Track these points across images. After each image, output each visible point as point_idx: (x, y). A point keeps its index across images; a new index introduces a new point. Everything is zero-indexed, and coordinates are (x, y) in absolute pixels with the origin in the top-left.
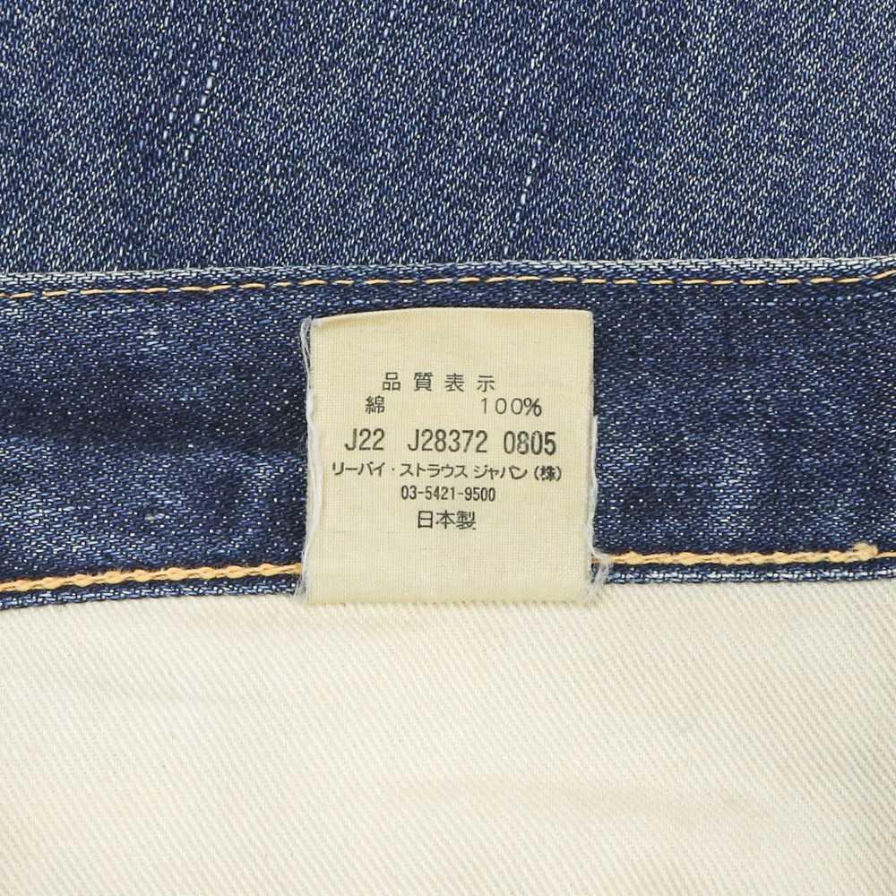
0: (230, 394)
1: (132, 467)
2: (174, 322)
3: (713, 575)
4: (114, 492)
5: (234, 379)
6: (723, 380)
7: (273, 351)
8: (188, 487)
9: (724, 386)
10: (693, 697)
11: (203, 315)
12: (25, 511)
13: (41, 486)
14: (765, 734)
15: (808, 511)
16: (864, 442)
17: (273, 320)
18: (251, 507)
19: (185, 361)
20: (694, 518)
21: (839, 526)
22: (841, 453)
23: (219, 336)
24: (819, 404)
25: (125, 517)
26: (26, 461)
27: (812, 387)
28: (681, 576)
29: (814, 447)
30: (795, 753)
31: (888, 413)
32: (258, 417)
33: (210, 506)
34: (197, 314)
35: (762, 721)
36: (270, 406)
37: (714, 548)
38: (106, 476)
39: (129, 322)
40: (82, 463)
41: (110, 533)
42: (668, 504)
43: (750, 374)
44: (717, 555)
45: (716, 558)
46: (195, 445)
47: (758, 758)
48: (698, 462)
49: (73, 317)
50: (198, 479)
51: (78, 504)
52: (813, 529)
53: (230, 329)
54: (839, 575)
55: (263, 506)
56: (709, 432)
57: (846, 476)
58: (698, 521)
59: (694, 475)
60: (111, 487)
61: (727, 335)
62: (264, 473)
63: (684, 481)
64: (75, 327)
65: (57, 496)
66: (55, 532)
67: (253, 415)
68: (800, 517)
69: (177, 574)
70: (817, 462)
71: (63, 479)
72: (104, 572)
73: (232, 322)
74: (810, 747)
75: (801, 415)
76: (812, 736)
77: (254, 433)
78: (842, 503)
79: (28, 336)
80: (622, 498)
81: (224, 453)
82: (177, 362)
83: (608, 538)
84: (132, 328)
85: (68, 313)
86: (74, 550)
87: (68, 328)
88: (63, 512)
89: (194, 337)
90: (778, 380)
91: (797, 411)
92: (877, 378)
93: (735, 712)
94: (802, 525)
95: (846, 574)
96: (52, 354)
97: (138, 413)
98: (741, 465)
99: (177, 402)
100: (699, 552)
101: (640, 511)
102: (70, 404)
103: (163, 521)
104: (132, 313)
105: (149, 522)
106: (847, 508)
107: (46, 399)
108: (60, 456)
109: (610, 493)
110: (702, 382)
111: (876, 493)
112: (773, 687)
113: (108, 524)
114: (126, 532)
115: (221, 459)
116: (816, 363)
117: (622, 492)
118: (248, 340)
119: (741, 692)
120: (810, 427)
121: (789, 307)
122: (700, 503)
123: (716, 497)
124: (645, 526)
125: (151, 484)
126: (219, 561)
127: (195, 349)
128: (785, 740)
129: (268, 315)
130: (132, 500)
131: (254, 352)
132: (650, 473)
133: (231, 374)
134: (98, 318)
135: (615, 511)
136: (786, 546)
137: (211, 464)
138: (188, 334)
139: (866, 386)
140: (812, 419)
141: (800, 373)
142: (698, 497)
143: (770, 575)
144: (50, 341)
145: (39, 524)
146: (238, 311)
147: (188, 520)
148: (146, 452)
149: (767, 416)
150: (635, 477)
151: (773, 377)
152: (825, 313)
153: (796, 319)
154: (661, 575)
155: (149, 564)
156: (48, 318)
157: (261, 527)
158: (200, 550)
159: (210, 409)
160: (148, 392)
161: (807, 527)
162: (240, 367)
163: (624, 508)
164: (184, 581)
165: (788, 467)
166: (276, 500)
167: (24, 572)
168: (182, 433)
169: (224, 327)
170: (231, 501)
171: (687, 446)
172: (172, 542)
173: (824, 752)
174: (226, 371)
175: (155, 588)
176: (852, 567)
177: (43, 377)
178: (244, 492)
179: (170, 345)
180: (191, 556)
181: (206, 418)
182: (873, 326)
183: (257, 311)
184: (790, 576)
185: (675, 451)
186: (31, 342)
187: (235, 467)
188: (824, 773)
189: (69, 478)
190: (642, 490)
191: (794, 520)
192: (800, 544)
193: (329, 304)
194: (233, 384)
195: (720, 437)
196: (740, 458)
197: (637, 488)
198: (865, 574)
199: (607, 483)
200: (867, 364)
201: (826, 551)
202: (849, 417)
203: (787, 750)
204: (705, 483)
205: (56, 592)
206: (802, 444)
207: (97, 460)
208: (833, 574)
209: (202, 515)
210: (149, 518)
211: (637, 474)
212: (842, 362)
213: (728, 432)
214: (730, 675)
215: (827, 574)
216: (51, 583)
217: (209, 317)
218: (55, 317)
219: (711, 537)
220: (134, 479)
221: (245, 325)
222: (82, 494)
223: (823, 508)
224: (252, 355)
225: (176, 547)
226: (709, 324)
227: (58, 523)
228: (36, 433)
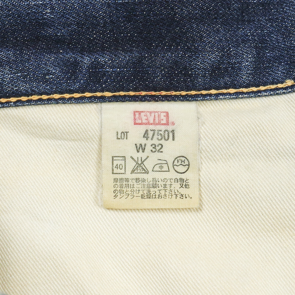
0: (75, 33)
1: (41, 59)
2: (56, 7)
3: (240, 96)
4: (35, 68)
5: (77, 27)
6: (241, 28)
7: (91, 18)
8: (61, 66)
9: (242, 30)
10: (236, 132)
11: (66, 5)
12: (4, 75)
13: (10, 66)
14: (260, 143)
15: (270, 72)
16: (286, 48)
17: (91, 7)
18: (82, 73)
19: (59, 21)
20: (234, 77)
21: (280, 75)
22: (279, 52)
23: (72, 12)
24: (270, 36)
25: (39, 77)
26: (4, 57)
27: (268, 31)
28: (230, 97)
29: (270, 50)
30: (270, 149)
31: (293, 38)
32: (85, 41)
33: (68, 72)
34: (64, 4)
35: (259, 139)
36: (89, 37)
37: (240, 87)
38: (32, 62)
39: (40, 7)
40: (24, 58)
41: (34, 82)
42: (225, 73)
43: (249, 26)
44: (241, 89)
45: (241, 90)
46: (62, 51)
47: (257, 152)
48: (236, 58)
49: (20, 5)
50: (64, 63)
51: (23, 72)
52: (272, 77)
53: (76, 10)
54: (282, 92)
55: (87, 72)
56: (239, 46)
57: (281, 59)
58: (235, 78)
59: (234, 62)
60: (34, 66)
61: (243, 12)
62: (87, 61)
63: (231, 64)
64: (20, 9)
65: (15, 70)
66: (14, 83)
67: (83, 40)
68: (267, 74)
69: (57, 96)
70: (272, 55)
71: (17, 64)
72: (31, 96)
73: (76, 8)
74: (275, 147)
75: (265, 40)
76: (276, 143)
77: (83, 47)
78: (281, 68)
79: (3, 11)
80: (210, 71)
81: (73, 54)
82: (57, 21)
83: (205, 85)
84: (41, 9)
85: (18, 3)
86: (21, 89)
87: (18, 9)
88: (17, 75)
89: (63, 12)
90: (257, 28)
91: (264, 39)
92: (289, 27)
93: (250, 137)
94: (268, 76)
95: (284, 91)
96: (12, 18)
97: (42, 39)
98: (249, 58)
99: (57, 35)
100: (235, 88)
101: (216, 75)
102: (18, 35)
103: (52, 78)
104: (41, 4)
105: (47, 78)
106: (282, 69)
107: (10, 34)
108: (16, 55)
109: (206, 70)
110: (235, 28)
111: (292, 63)
112: (263, 127)
113: (33, 79)
114: (39, 82)
115: (72, 56)
116: (269, 22)
117: (210, 69)
118: (82, 14)
119: (252, 129)
120: (268, 44)
121: (260, 3)
122: (236, 72)
123: (241, 69)
124: (218, 80)
125: (48, 65)
126: (71, 92)
127: (64, 17)
128: (267, 145)
129: (89, 5)
130: (41, 71)
131: (84, 18)
132: (220, 62)
133: (76, 26)
134: (29, 5)
135: (208, 76)
136: (264, 84)
137: (68, 58)
138: (61, 11)
139: (285, 30)
140: (268, 41)
141: (264, 25)
142: (235, 70)
143: (259, 94)
144: (11, 13)
145: (9, 80)
146: (78, 4)
147: (61, 78)
148: (46, 54)
149: (255, 40)
150: (215, 64)
151: (256, 27)
152: (271, 5)
153: (262, 7)
154: (223, 97)
155: (47, 93)
156: (10, 5)
157: (86, 80)
158: (65, 88)
159: (68, 38)
160: (46, 32)
161: (270, 77)
162: (79, 24)
163: (211, 75)
164: (59, 99)
165: (263, 57)
166: (91, 70)
167: (3, 96)
168: (58, 46)
169: (73, 9)
170: (75, 70)
171: (232, 52)
172: (55, 85)
173: (280, 148)
174: (74, 25)
175: (49, 101)
176: (286, 88)
177: (9, 26)
178: (80, 67)
179: (54, 15)
180: (62, 90)
181: (66, 41)
182: (286, 9)
183: (85, 4)
184: (266, 94)
185: (228, 54)
186: (5, 14)
187: (77, 59)
188: (281, 156)
189: (19, 63)
190: (217, 68)
191: (265, 75)
192: (268, 83)
193: (110, 2)
194: (76, 29)
195: (242, 48)
196: (249, 55)
197: (215, 68)
198: (290, 90)
199: (205, 66)
200: (285, 22)
201: (277, 84)
202: (280, 40)
203: (267, 148)
204: (238, 65)
205: (15, 103)
206: (266, 50)
207: (29, 57)
208: (280, 92)
209: (65, 76)
210: (47, 77)
211: (216, 63)
212: (277, 22)
213: (244, 46)
214: (248, 124)
215: (278, 92)
216: (13, 99)
217: (68, 6)
218: (13, 5)
219: (239, 83)
220: (42, 63)
221: (81, 9)
222: (24, 69)
223: (275, 70)
224: (83, 19)
225: (57, 87)
226: (238, 8)
227: (16, 79)
228: (7, 47)
